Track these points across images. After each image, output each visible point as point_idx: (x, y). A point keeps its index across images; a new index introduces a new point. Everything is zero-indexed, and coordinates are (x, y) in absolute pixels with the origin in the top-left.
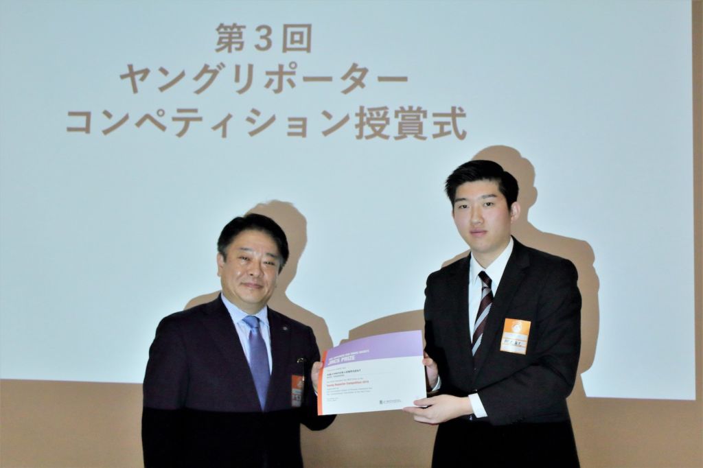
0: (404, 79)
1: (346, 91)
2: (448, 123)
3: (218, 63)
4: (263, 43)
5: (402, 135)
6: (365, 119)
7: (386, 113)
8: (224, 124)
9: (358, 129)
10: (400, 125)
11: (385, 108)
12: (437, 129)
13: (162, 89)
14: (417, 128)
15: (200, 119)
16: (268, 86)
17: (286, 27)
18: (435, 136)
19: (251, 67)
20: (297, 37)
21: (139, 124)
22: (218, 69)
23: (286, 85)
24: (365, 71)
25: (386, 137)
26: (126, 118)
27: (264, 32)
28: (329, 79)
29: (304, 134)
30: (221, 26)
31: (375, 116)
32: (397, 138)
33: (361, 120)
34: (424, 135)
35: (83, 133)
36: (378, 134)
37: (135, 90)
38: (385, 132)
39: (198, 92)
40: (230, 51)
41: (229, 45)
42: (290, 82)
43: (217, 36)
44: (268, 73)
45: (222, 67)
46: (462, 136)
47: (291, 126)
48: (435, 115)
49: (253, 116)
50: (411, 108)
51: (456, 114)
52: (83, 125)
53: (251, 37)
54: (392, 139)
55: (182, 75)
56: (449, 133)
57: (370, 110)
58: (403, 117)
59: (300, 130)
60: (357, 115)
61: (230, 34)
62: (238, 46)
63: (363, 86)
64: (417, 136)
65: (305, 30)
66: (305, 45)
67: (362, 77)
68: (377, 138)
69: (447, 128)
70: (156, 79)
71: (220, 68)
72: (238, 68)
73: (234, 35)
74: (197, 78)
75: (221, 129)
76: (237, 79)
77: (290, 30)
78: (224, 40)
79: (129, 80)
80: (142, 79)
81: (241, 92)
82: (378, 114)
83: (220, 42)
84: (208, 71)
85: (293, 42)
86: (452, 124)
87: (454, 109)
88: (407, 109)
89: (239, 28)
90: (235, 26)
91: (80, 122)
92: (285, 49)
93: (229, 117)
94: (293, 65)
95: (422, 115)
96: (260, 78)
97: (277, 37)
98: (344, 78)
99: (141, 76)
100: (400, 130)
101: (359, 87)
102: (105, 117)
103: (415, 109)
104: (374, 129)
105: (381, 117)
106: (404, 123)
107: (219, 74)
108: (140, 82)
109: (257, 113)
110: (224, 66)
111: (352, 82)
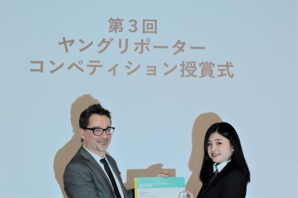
0: (203, 48)
1: (175, 54)
2: (225, 70)
3: (110, 38)
4: (133, 29)
5: (203, 75)
6: (185, 67)
7: (195, 65)
8: (114, 69)
9: (182, 72)
10: (202, 70)
11: (194, 62)
12: (220, 73)
13: (81, 50)
15: (101, 66)
16: (136, 50)
17: (144, 21)
18: (219, 76)
19: (127, 40)
20: (150, 26)
21: (69, 68)
23: (145, 50)
24: (184, 44)
25: (195, 76)
26: (62, 65)
27: (133, 23)
28: (167, 47)
29: (154, 74)
30: (111, 19)
31: (190, 66)
32: (201, 77)
33: (183, 67)
34: (214, 75)
35: (39, 72)
36: (191, 74)
37: (67, 51)
38: (195, 74)
39: (100, 52)
40: (116, 32)
41: (115, 29)
42: (147, 48)
43: (109, 24)
44: (136, 44)
45: (112, 40)
46: (232, 76)
47: (148, 70)
48: (219, 66)
49: (129, 65)
50: (207, 62)
51: (228, 65)
52: (39, 68)
53: (127, 25)
54: (198, 77)
55: (91, 43)
56: (225, 75)
57: (187, 63)
58: (203, 66)
59: (153, 72)
60: (181, 65)
61: (116, 23)
62: (120, 29)
63: (183, 51)
64: (210, 76)
65: (154, 23)
66: (154, 30)
67: (183, 46)
68: (191, 77)
69: (224, 72)
70: (78, 45)
71: (111, 41)
72: (120, 40)
73: (118, 24)
74: (99, 45)
75: (112, 71)
76: (120, 46)
77: (146, 22)
78: (113, 27)
79: (63, 45)
80: (71, 45)
81: (122, 53)
82: (191, 65)
83: (110, 28)
84: (106, 43)
85: (148, 28)
86: (226, 70)
87: (227, 63)
88: (205, 62)
89: (120, 20)
90: (118, 19)
91: (38, 66)
92: (144, 32)
93: (117, 65)
94: (148, 40)
95: (212, 66)
96: (132, 46)
97: (140, 26)
98: (174, 47)
99: (69, 43)
100: (202, 73)
101: (181, 52)
102: (51, 64)
103: (209, 63)
104: (189, 72)
105: (192, 66)
106: (204, 70)
107: (110, 44)
108: (69, 46)
109: (131, 63)
110: (113, 40)
111: (178, 49)
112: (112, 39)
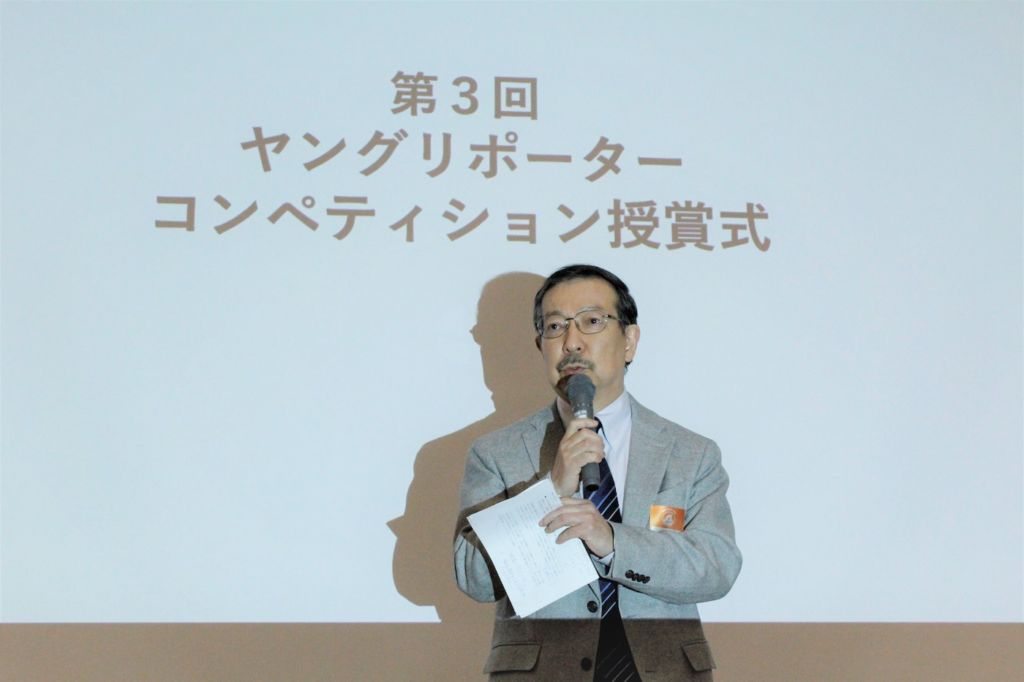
0: (677, 162)
1: (593, 178)
2: (743, 227)
3: (397, 130)
4: (465, 103)
5: (677, 243)
6: (622, 219)
7: (652, 211)
8: (408, 221)
9: (613, 234)
10: (675, 228)
11: (651, 203)
12: (727, 236)
13: (310, 166)
14: (699, 233)
15: (371, 213)
16: (475, 165)
17: (498, 81)
18: (726, 245)
19: (447, 138)
20: (516, 97)
21: (274, 218)
22: (396, 139)
23: (501, 165)
24: (618, 149)
25: (655, 245)
26: (253, 208)
27: (465, 87)
28: (567, 159)
29: (532, 239)
30: (400, 75)
31: (637, 214)
32: (670, 247)
33: (617, 219)
34: (710, 242)
35: (183, 230)
36: (642, 240)
37: (267, 167)
38: (652, 238)
39: (367, 172)
40: (414, 113)
41: (412, 103)
42: (507, 160)
43: (393, 91)
44: (474, 148)
45: (402, 136)
46: (764, 246)
47: (512, 227)
48: (724, 215)
49: (454, 210)
50: (688, 203)
51: (753, 213)
52: (183, 218)
53: (446, 94)
54: (663, 248)
55: (341, 146)
56: (745, 241)
57: (630, 205)
58: (678, 217)
59: (526, 233)
60: (610, 212)
61: (414, 87)
62: (426, 106)
63: (617, 170)
64: (699, 245)
65: (527, 87)
66: (528, 108)
67: (616, 157)
68: (642, 246)
69: (742, 234)
70: (299, 152)
71: (401, 139)
72: (427, 138)
73: (419, 90)
74: (364, 151)
75: (404, 228)
76: (427, 155)
77: (504, 86)
78: (404, 97)
79: (255, 151)
80: (278, 150)
81: (433, 173)
82: (641, 212)
83: (398, 100)
84: (384, 145)
85: (510, 103)
86: (748, 227)
87: (750, 206)
88: (683, 205)
89: (427, 79)
90: (420, 76)
91: (179, 213)
92: (499, 114)
93: (417, 210)
94: (512, 136)
95: (704, 214)
96: (462, 155)
97: (485, 95)
98: (589, 158)
99: (274, 145)
100: (675, 238)
101: (610, 172)
102: (218, 206)
103: (694, 205)
104: (636, 234)
105: (645, 215)
106: (680, 225)
107: (398, 147)
108: (273, 154)
109: (460, 206)
110: (406, 135)
111: (600, 165)
112: (402, 134)
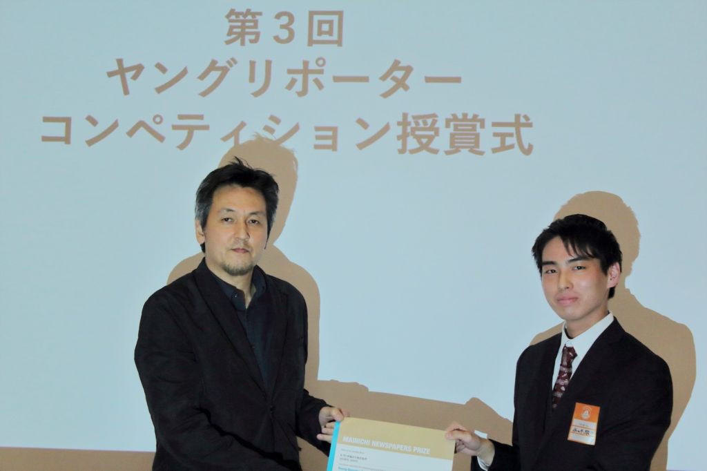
0: (457, 80)
1: (386, 95)
2: (511, 135)
3: (229, 59)
4: (284, 34)
5: (454, 149)
6: (409, 130)
7: (434, 122)
8: (235, 133)
9: (400, 142)
10: (452, 136)
11: (434, 116)
12: (497, 142)
13: (160, 90)
14: (473, 141)
15: (206, 128)
16: (290, 87)
17: (312, 14)
18: (495, 150)
19: (269, 64)
20: (325, 27)
21: (131, 133)
22: (228, 66)
23: (312, 86)
24: (408, 70)
25: (435, 152)
26: (115, 125)
27: (285, 20)
28: (365, 79)
29: (334, 147)
30: (232, 12)
31: (422, 125)
32: (448, 153)
33: (404, 130)
34: (481, 149)
35: (62, 143)
36: (425, 147)
37: (126, 91)
38: (433, 145)
39: (204, 94)
40: (243, 43)
41: (242, 36)
42: (317, 81)
43: (227, 25)
44: (290, 72)
45: (232, 63)
46: (528, 151)
47: (318, 138)
48: (495, 124)
49: (272, 124)
50: (465, 115)
51: (520, 123)
52: (62, 134)
53: (269, 26)
54: (441, 153)
55: (184, 72)
56: (511, 147)
57: (416, 118)
58: (456, 128)
59: (329, 142)
60: (399, 124)
61: (243, 22)
62: (253, 37)
63: (406, 88)
64: (472, 151)
65: (335, 18)
66: (335, 37)
67: (405, 77)
68: (424, 153)
69: (509, 141)
70: (151, 77)
71: (231, 66)
72: (252, 64)
73: (247, 24)
74: (202, 77)
75: (232, 140)
76: (252, 79)
77: (316, 18)
78: (235, 30)
79: (118, 78)
80: (135, 77)
81: (256, 94)
82: (425, 123)
83: (230, 33)
84: (219, 70)
85: (320, 33)
86: (515, 135)
87: (517, 117)
88: (460, 116)
89: (254, 14)
90: (248, 12)
91: (58, 129)
92: (311, 42)
93: (242, 125)
94: (321, 61)
95: (478, 124)
96: (280, 78)
97: (301, 26)
98: (384, 78)
99: (132, 73)
100: (452, 144)
101: (401, 90)
102: (88, 124)
103: (470, 116)
104: (420, 142)
105: (428, 126)
106: (458, 134)
107: (229, 73)
108: (132, 81)
109: (277, 121)
110: (235, 62)
111: (393, 84)
112: (233, 61)
